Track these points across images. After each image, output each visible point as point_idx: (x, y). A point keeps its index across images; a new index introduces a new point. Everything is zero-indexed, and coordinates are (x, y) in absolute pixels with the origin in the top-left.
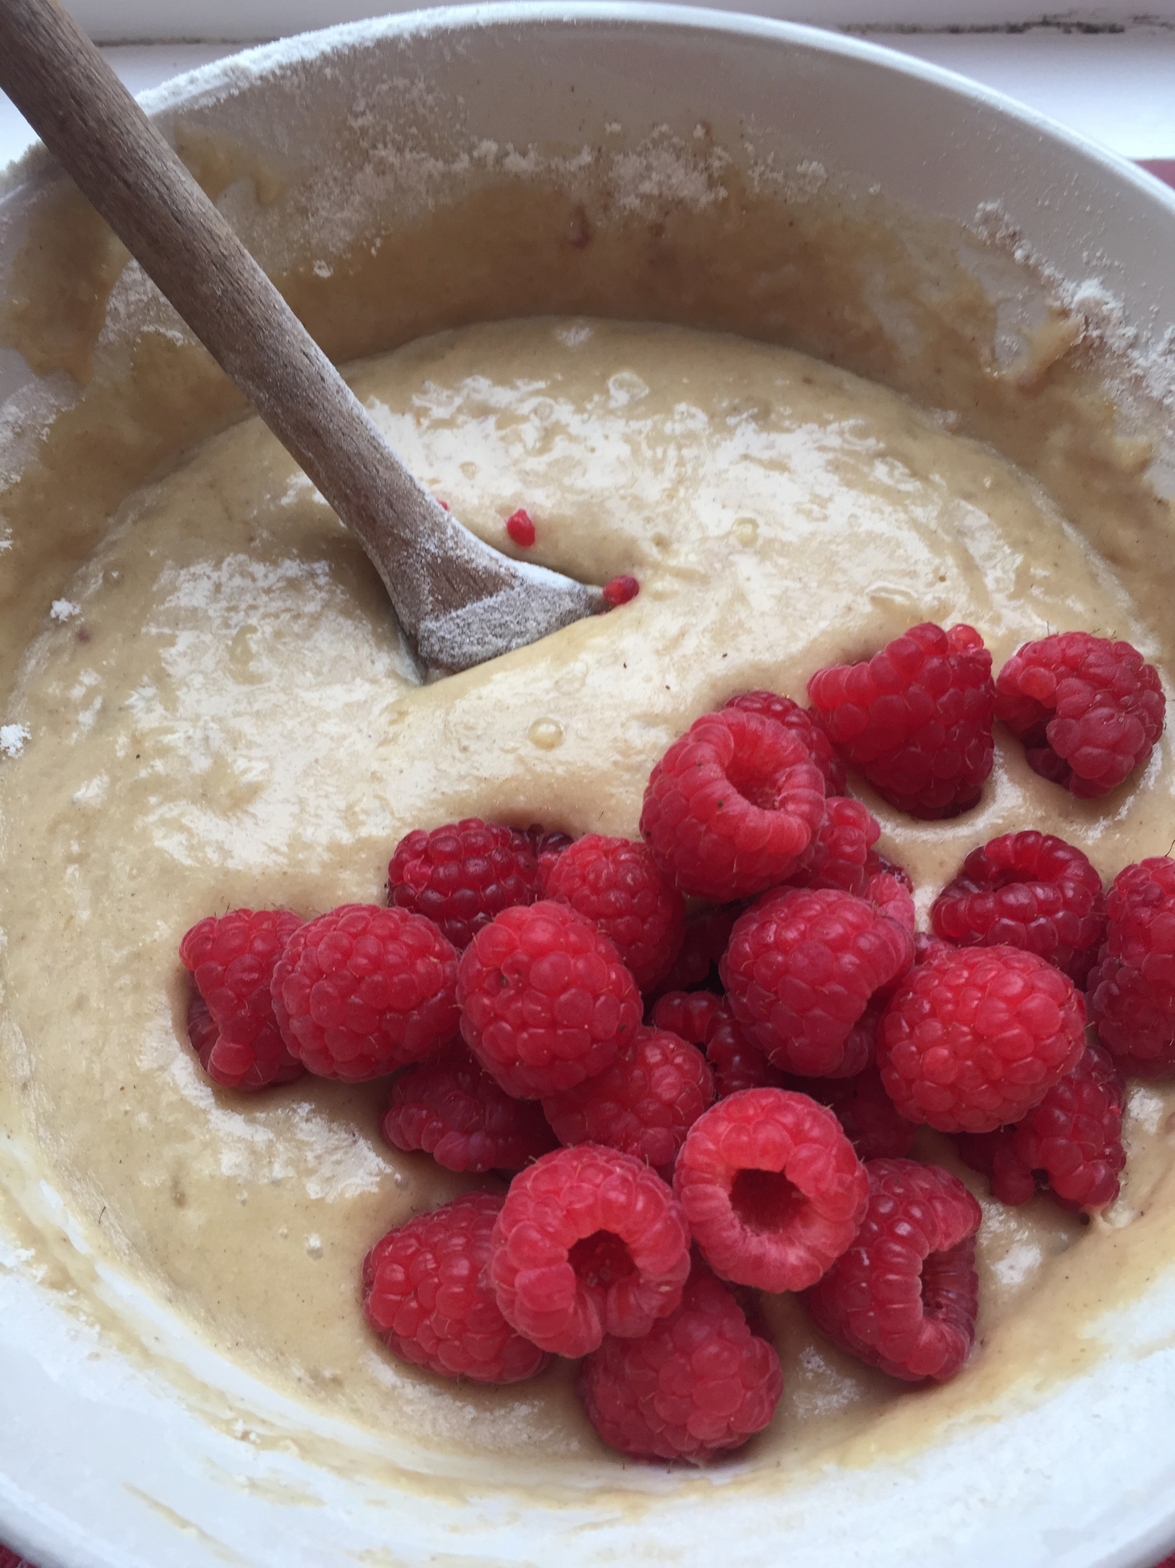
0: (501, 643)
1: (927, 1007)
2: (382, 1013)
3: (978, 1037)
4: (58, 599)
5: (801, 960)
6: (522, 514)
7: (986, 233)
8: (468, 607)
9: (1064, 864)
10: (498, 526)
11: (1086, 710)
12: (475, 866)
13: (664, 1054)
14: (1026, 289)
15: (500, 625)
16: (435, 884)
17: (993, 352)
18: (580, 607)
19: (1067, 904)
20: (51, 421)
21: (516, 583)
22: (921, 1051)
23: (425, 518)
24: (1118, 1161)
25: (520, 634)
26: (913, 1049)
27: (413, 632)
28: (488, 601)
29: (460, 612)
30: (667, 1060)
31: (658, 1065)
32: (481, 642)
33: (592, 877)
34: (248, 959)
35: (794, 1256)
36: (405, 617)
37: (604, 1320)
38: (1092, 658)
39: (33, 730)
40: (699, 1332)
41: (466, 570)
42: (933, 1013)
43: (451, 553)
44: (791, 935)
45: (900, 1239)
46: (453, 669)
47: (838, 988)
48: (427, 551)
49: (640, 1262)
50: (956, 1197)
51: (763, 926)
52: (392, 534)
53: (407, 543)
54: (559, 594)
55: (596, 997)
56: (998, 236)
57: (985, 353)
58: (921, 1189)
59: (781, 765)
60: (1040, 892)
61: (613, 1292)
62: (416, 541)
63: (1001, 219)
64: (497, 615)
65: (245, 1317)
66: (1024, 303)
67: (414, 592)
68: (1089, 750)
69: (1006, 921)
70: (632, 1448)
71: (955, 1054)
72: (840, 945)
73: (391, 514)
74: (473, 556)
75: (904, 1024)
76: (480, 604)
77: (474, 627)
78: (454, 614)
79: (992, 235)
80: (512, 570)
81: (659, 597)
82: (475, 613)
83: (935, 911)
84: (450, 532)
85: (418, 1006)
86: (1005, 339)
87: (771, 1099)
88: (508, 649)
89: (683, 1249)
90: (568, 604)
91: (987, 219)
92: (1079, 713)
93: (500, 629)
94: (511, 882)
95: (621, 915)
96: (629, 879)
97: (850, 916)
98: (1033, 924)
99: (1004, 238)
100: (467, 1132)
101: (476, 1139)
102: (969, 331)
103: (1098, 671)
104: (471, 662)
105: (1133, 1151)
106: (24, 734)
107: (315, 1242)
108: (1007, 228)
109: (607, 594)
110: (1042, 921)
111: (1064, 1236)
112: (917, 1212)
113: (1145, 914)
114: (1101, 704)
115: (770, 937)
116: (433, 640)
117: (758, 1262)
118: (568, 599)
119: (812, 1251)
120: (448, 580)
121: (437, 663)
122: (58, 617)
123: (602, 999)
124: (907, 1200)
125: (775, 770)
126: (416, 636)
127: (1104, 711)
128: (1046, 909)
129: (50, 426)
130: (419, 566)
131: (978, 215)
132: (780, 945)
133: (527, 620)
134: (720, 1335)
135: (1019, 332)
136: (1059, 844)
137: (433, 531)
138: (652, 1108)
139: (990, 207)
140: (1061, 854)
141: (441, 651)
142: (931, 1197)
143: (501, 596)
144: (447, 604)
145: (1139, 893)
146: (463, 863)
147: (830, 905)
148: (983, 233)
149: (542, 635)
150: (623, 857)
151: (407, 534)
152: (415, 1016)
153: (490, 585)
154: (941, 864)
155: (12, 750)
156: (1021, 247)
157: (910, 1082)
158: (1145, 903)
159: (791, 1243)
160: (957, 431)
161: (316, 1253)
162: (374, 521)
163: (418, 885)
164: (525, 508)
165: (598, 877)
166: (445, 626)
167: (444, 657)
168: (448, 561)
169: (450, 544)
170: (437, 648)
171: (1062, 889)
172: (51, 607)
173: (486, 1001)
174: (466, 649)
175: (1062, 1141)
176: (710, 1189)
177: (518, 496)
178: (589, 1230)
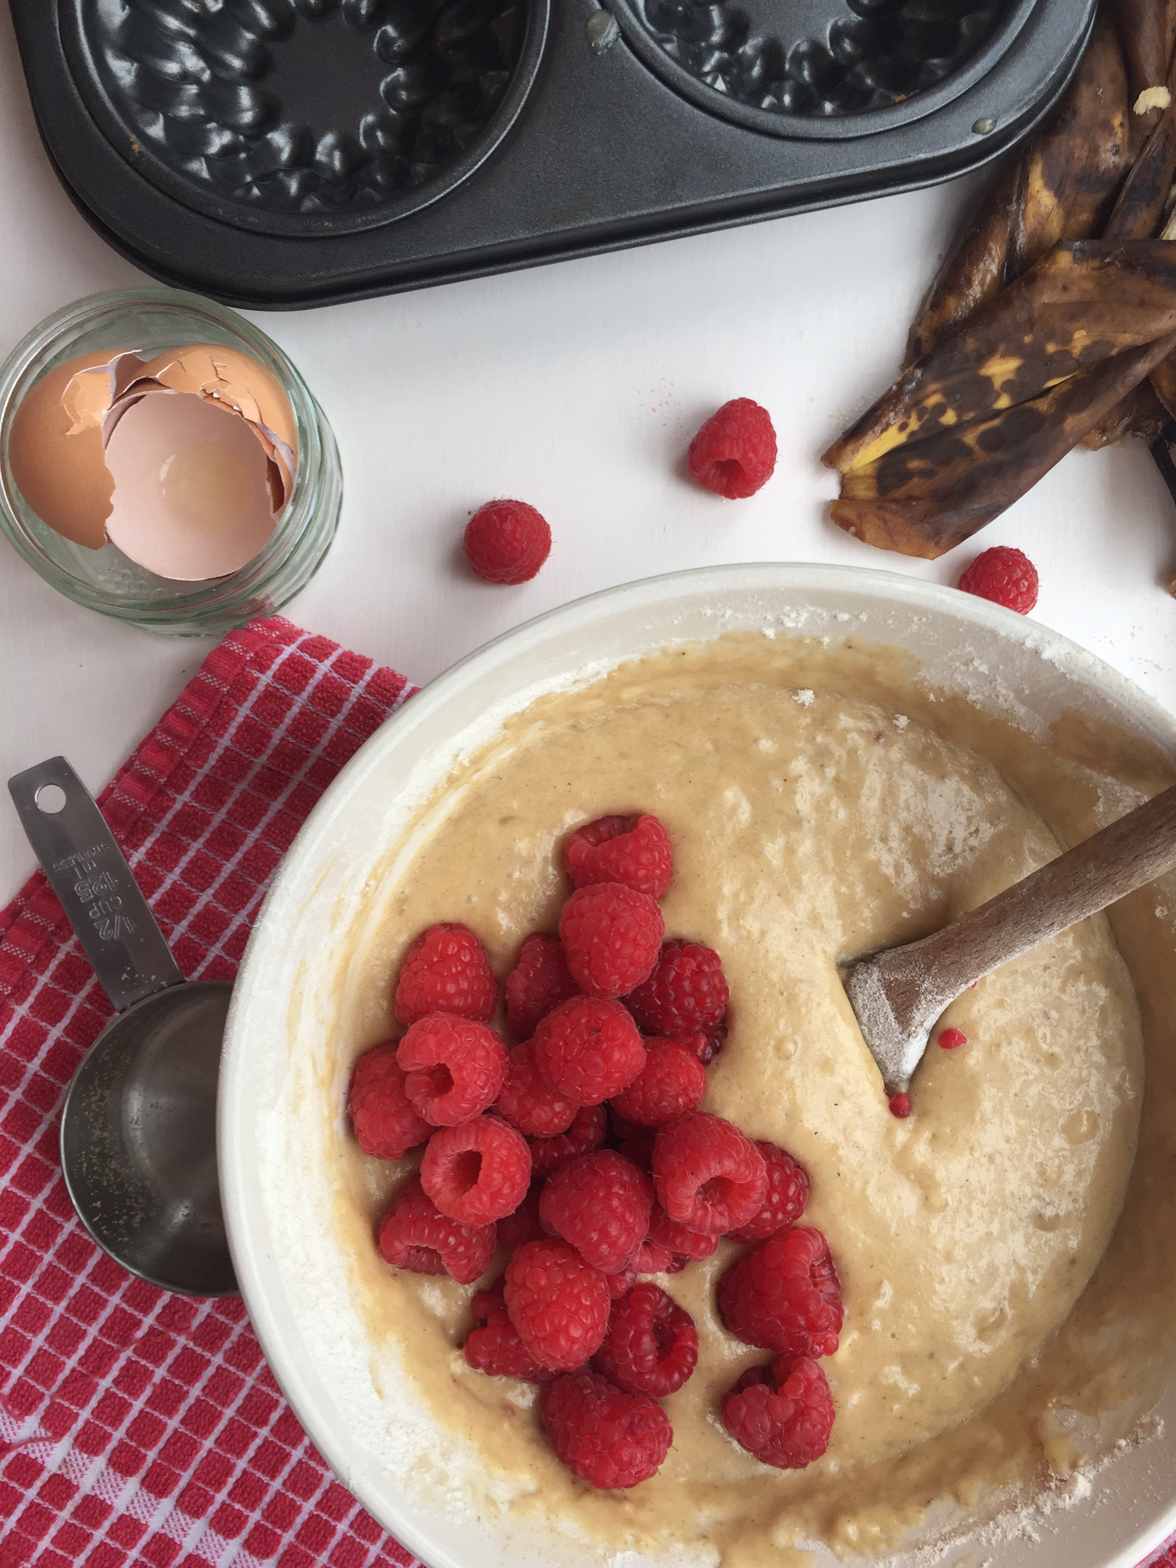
0: (864, 1019)
1: (571, 1277)
2: (589, 953)
3: (548, 1305)
4: (908, 719)
5: (597, 1208)
6: (963, 1040)
7: (1144, 1421)
8: (887, 1002)
9: (669, 1377)
10: (953, 1022)
11: (770, 1414)
12: (690, 1002)
13: (559, 1113)
14: (1101, 1442)
15: (876, 1021)
16: (679, 977)
17: (1067, 1406)
18: (889, 1076)
19: (641, 1374)
20: (1022, 729)
21: (905, 1036)
22: (546, 1269)
23: (946, 983)
24: (490, 1371)
25: (870, 1031)
26: (548, 1264)
27: (875, 960)
28: (892, 1016)
29: (884, 996)
30: (556, 1114)
31: (553, 1109)
32: (865, 1006)
33: (668, 1080)
34: (632, 868)
35: (438, 1180)
36: (886, 957)
37: (414, 1072)
38: (808, 1425)
39: (810, 711)
40: (406, 1122)
41: (911, 1006)
42: (567, 1280)
43: (923, 998)
44: (615, 1203)
45: (446, 1237)
46: (847, 986)
47: (578, 1228)
48: (923, 982)
49: (437, 1100)
50: (470, 1272)
51: (623, 1186)
52: (934, 960)
53: (928, 969)
54: (898, 1063)
55: (580, 1086)
56: (1139, 1430)
57: (1066, 1401)
58: (475, 1253)
59: (730, 1209)
60: (650, 1357)
61: (427, 1079)
62: (929, 975)
63: (1149, 1435)
64: (882, 1020)
65: (438, 860)
66: (1092, 1438)
67: (898, 968)
68: (744, 1410)
69: (632, 1333)
70: (358, 1073)
71: (541, 1289)
72: (604, 1233)
73: (948, 962)
74: (922, 1012)
75: (564, 1261)
76: (889, 1010)
77: (874, 1004)
78: (882, 992)
79: (1142, 1426)
80: (914, 1035)
81: (889, 1133)
82: (883, 1006)
83: (652, 1287)
84: (939, 999)
85: (591, 974)
86: (1073, 1418)
87: (519, 1181)
88: (860, 1023)
89: (440, 1124)
90: (891, 1068)
91: (1153, 1424)
92: (769, 1409)
93: (873, 1020)
94: (680, 1022)
95: (643, 1095)
96: (664, 1103)
97: (622, 1240)
98: (629, 1350)
99: (1137, 1435)
100: (525, 991)
101: (521, 997)
102: (1086, 1391)
103: (798, 1428)
104: (851, 999)
105: (499, 1381)
106: (807, 705)
107: (474, 898)
108: (1143, 1438)
109: (899, 1095)
110: (631, 1356)
111: (451, 1332)
112: (461, 1249)
113: (625, 1421)
114: (773, 1425)
115: (616, 1189)
116: (865, 975)
117: (434, 1162)
118: (895, 1069)
119: (438, 1192)
120: (904, 993)
121: (850, 975)
122: (896, 719)
123: (580, 1089)
124: (468, 1245)
125: (727, 1205)
126: (871, 962)
127: (768, 1425)
128: (639, 1360)
129: (1019, 728)
130: (914, 974)
131: (1158, 1418)
132: (609, 1195)
133: (880, 1039)
134: (404, 1133)
135: (1075, 1429)
136: (685, 1377)
137: (938, 988)
138: (528, 1104)
139: (1160, 1428)
140: (676, 1376)
141: (858, 979)
142: (470, 1259)
143: (895, 1025)
144: (889, 988)
145: (640, 1421)
146: (692, 995)
147: (633, 1229)
148: (1145, 1420)
149: (870, 1046)
150: (680, 1100)
151: (934, 970)
152: (586, 972)
153: (901, 1019)
154: (684, 1296)
155: (796, 698)
156: (1128, 1445)
157: (531, 1258)
158: (631, 1423)
159: (444, 1180)
160: (1023, 1367)
161: (469, 898)
162: (944, 950)
163: (679, 966)
164: (968, 1042)
165: (667, 1085)
166: (874, 985)
167: (854, 981)
168: (917, 995)
169: (930, 998)
170: (860, 977)
171: (652, 1371)
172: (902, 714)
173: (584, 1021)
174: (860, 996)
175: (499, 1340)
176: (472, 1141)
177: (976, 1038)
178: (454, 1075)
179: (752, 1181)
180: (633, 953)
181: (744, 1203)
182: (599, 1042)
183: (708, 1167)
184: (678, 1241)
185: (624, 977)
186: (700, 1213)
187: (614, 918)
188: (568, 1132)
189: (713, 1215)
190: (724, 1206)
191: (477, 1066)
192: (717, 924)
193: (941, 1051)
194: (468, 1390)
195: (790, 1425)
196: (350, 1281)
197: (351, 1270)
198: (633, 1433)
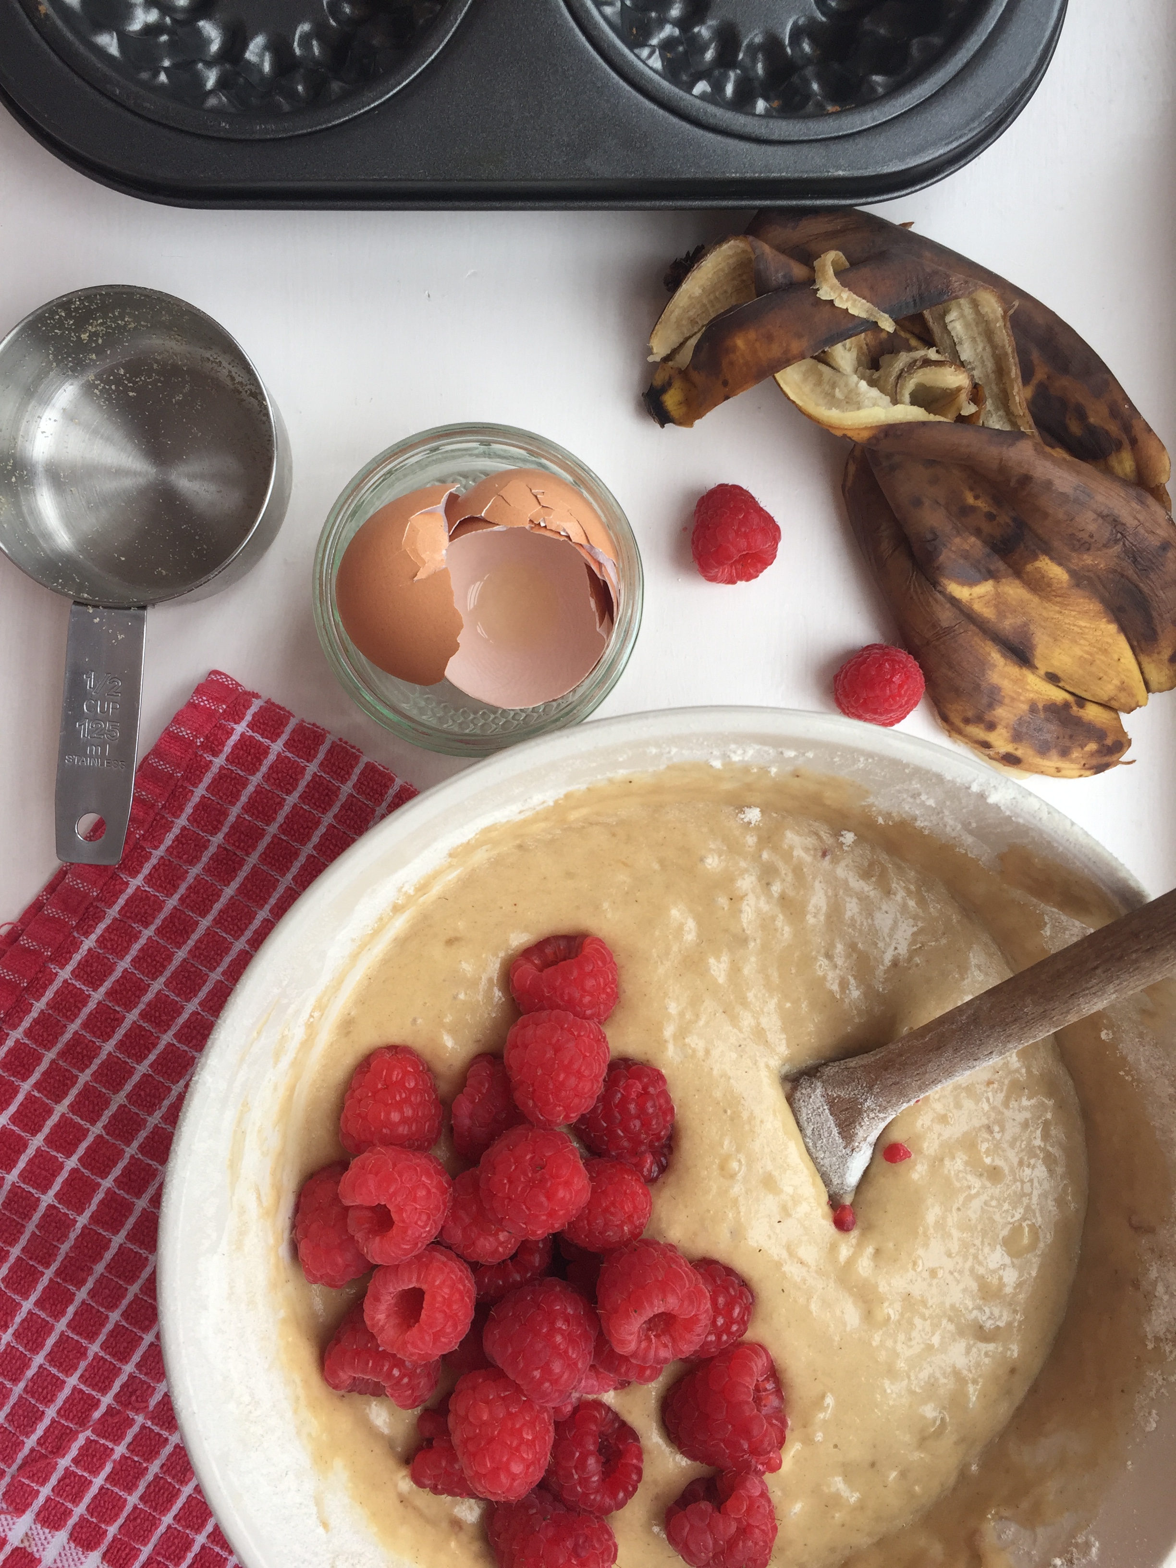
0: (809, 1132)
1: (513, 1411)
2: (533, 1085)
3: (491, 1440)
4: (855, 835)
5: (539, 1346)
6: (907, 1154)
7: (1080, 1541)
8: (831, 1118)
9: (614, 1496)
10: (898, 1136)
11: (712, 1532)
12: (636, 1124)
13: (503, 1242)
14: (1037, 1559)
15: (820, 1135)
16: (625, 1100)
17: (1006, 1518)
18: (834, 1189)
19: (586, 1495)
20: (970, 855)
21: (848, 1151)
22: (487, 1402)
23: (888, 1102)
24: (435, 1490)
25: (815, 1144)
26: (491, 1397)
27: (818, 1074)
28: (835, 1131)
29: (827, 1111)
30: (501, 1244)
31: (497, 1239)
32: (809, 1120)
33: (612, 1209)
34: (577, 995)
35: (381, 1317)
36: (829, 1071)
37: (357, 1207)
38: (750, 1543)
39: (757, 828)
40: (349, 1256)
41: (854, 1122)
42: (509, 1414)
43: (865, 1115)
44: (559, 1339)
45: (390, 1370)
46: (790, 1099)
47: (521, 1365)
48: (866, 1100)
49: (377, 1239)
50: (414, 1401)
51: (567, 1320)
52: (877, 1080)
53: (871, 1088)
54: (842, 1176)
55: (524, 1224)
56: (1074, 1550)
57: (1006, 1513)
58: (419, 1383)
60: (595, 1478)
61: (368, 1214)
62: (872, 1094)
63: (1084, 1557)
64: (826, 1134)
65: (384, 982)
66: (1029, 1553)
67: (841, 1084)
68: (687, 1529)
69: (577, 1454)
70: (302, 1198)
71: (484, 1423)
72: (546, 1369)
73: (890, 1082)
74: (864, 1128)
75: (507, 1393)
76: (833, 1125)
77: (818, 1118)
78: (826, 1107)
79: (1077, 1545)
80: (857, 1150)
81: (833, 1248)
82: (827, 1121)
83: (599, 1405)
84: (881, 1115)
85: (535, 1105)
86: (1011, 1531)
87: (462, 1318)
88: (804, 1136)
89: (380, 1263)
90: (836, 1181)
91: (1088, 1545)
92: (711, 1528)
93: (818, 1135)
94: (626, 1144)
95: (589, 1224)
96: (610, 1233)
98: (574, 1471)
99: (1072, 1554)
100: (471, 1116)
101: (467, 1122)
102: (1025, 1505)
103: (741, 1544)
104: (795, 1113)
105: (446, 1499)
106: (753, 822)
107: (419, 1021)
108: (1078, 1559)
109: (843, 1207)
110: (576, 1477)
111: (399, 1449)
112: (406, 1380)
113: (569, 1544)
114: (716, 1542)
115: (560, 1324)
116: (809, 1090)
117: (377, 1299)
118: (839, 1182)
119: (382, 1329)
120: (847, 1109)
121: (794, 1089)
122: (842, 835)
123: (524, 1226)
124: (412, 1375)
126: (815, 1076)
127: (710, 1543)
128: (584, 1481)
129: (966, 854)
130: (856, 1092)
131: (1093, 1539)
132: (553, 1330)
133: (825, 1152)
134: (347, 1266)
135: (1013, 1543)
136: (629, 1495)
137: (880, 1106)
138: (473, 1235)
139: (1094, 1550)
140: (621, 1495)
141: (802, 1093)
142: (413, 1389)
143: (839, 1140)
144: (832, 1104)
145: (584, 1542)
146: (638, 1117)
147: (576, 1364)
148: (1080, 1540)
149: (814, 1160)
150: (625, 1228)
151: (876, 1089)
152: (531, 1103)
153: (845, 1134)
154: (630, 1412)
155: (743, 816)
156: (1063, 1564)
157: (474, 1389)
158: (576, 1545)
159: (388, 1316)
160: (963, 1475)
161: (415, 1020)
162: (886, 1070)
163: (625, 1089)
164: (913, 1155)
165: (612, 1214)
166: (818, 1101)
167: (798, 1095)
168: (860, 1112)
169: (872, 1115)
170: (804, 1091)
171: (597, 1492)
172: (849, 831)
173: (528, 1157)
174: (804, 1110)
175: (444, 1464)
176: (414, 1279)
177: (920, 1152)
178: (394, 1216)
179: (695, 1315)
180: (577, 1085)
181: (688, 1336)
182: (543, 1181)
183: (652, 1304)
184: (623, 1370)
185: (568, 1108)
186: (644, 1345)
187: (558, 1049)
188: (513, 1258)
189: (656, 1348)
190: (668, 1337)
191: (418, 1207)
192: (662, 1043)
193: (885, 1164)
194: (415, 1508)
195: (732, 1543)
196: (295, 1412)
197: (298, 1399)
198: (577, 1556)
